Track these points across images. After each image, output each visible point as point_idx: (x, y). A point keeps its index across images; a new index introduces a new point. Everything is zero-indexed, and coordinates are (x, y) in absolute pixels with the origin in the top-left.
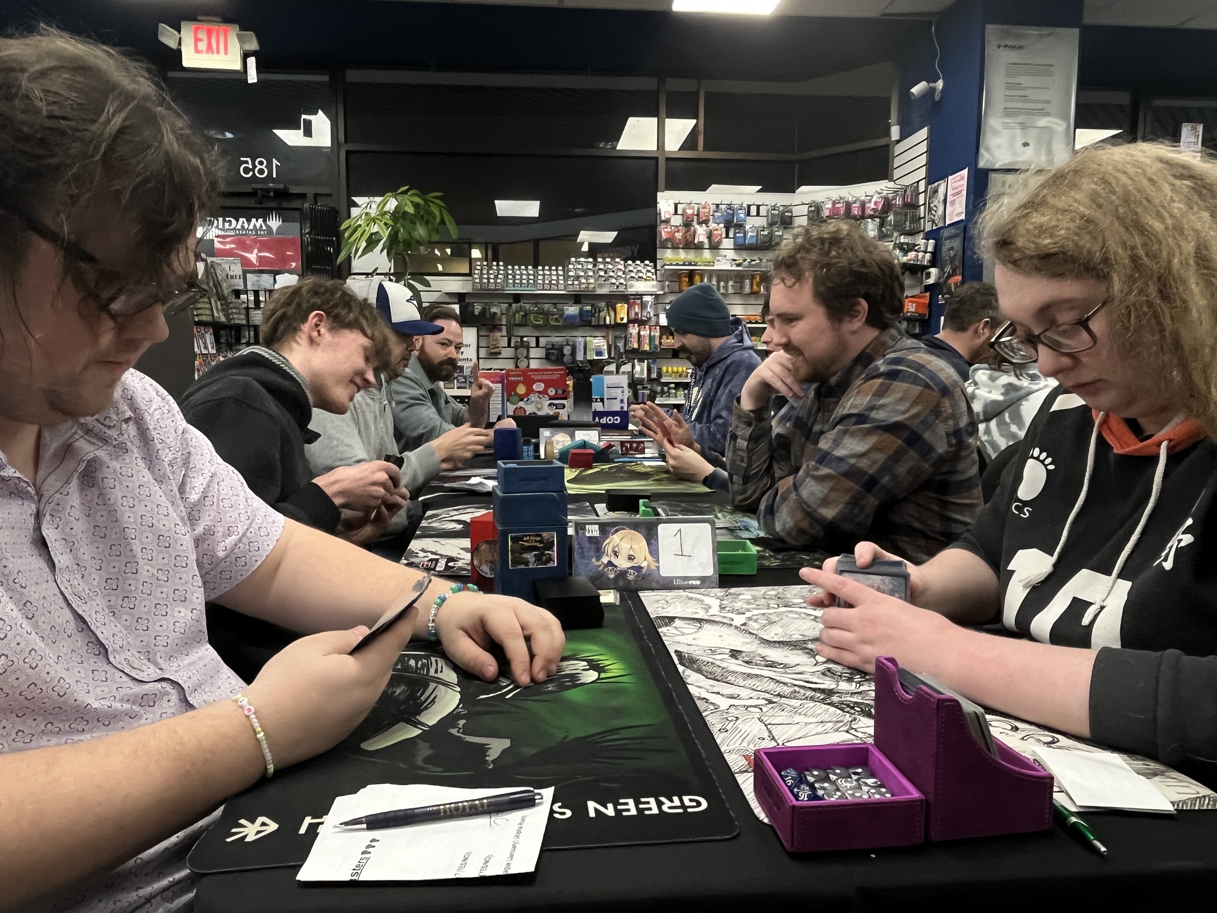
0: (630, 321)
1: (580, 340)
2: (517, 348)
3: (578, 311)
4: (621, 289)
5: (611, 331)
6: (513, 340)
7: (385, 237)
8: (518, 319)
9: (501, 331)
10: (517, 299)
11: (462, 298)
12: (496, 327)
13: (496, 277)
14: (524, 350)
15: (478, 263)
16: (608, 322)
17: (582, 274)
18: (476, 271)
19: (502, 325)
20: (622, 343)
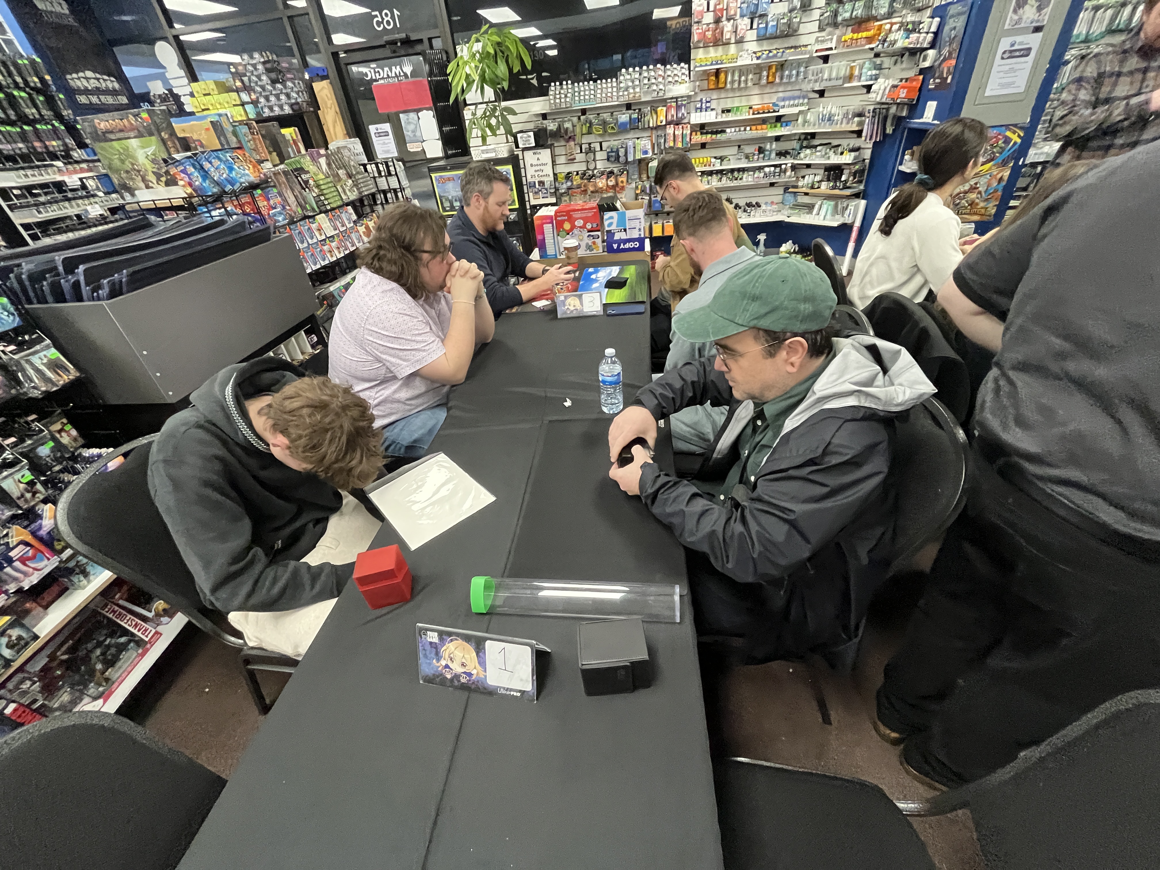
0: (669, 123)
1: (630, 143)
2: (587, 153)
3: (628, 119)
4: (661, 94)
5: (654, 132)
6: (584, 147)
7: (477, 78)
8: (585, 130)
9: (574, 140)
10: (584, 112)
11: (544, 116)
12: (571, 138)
13: (566, 96)
14: (592, 155)
15: (553, 84)
16: (651, 125)
17: (630, 84)
18: (551, 93)
19: (574, 135)
20: (663, 141)
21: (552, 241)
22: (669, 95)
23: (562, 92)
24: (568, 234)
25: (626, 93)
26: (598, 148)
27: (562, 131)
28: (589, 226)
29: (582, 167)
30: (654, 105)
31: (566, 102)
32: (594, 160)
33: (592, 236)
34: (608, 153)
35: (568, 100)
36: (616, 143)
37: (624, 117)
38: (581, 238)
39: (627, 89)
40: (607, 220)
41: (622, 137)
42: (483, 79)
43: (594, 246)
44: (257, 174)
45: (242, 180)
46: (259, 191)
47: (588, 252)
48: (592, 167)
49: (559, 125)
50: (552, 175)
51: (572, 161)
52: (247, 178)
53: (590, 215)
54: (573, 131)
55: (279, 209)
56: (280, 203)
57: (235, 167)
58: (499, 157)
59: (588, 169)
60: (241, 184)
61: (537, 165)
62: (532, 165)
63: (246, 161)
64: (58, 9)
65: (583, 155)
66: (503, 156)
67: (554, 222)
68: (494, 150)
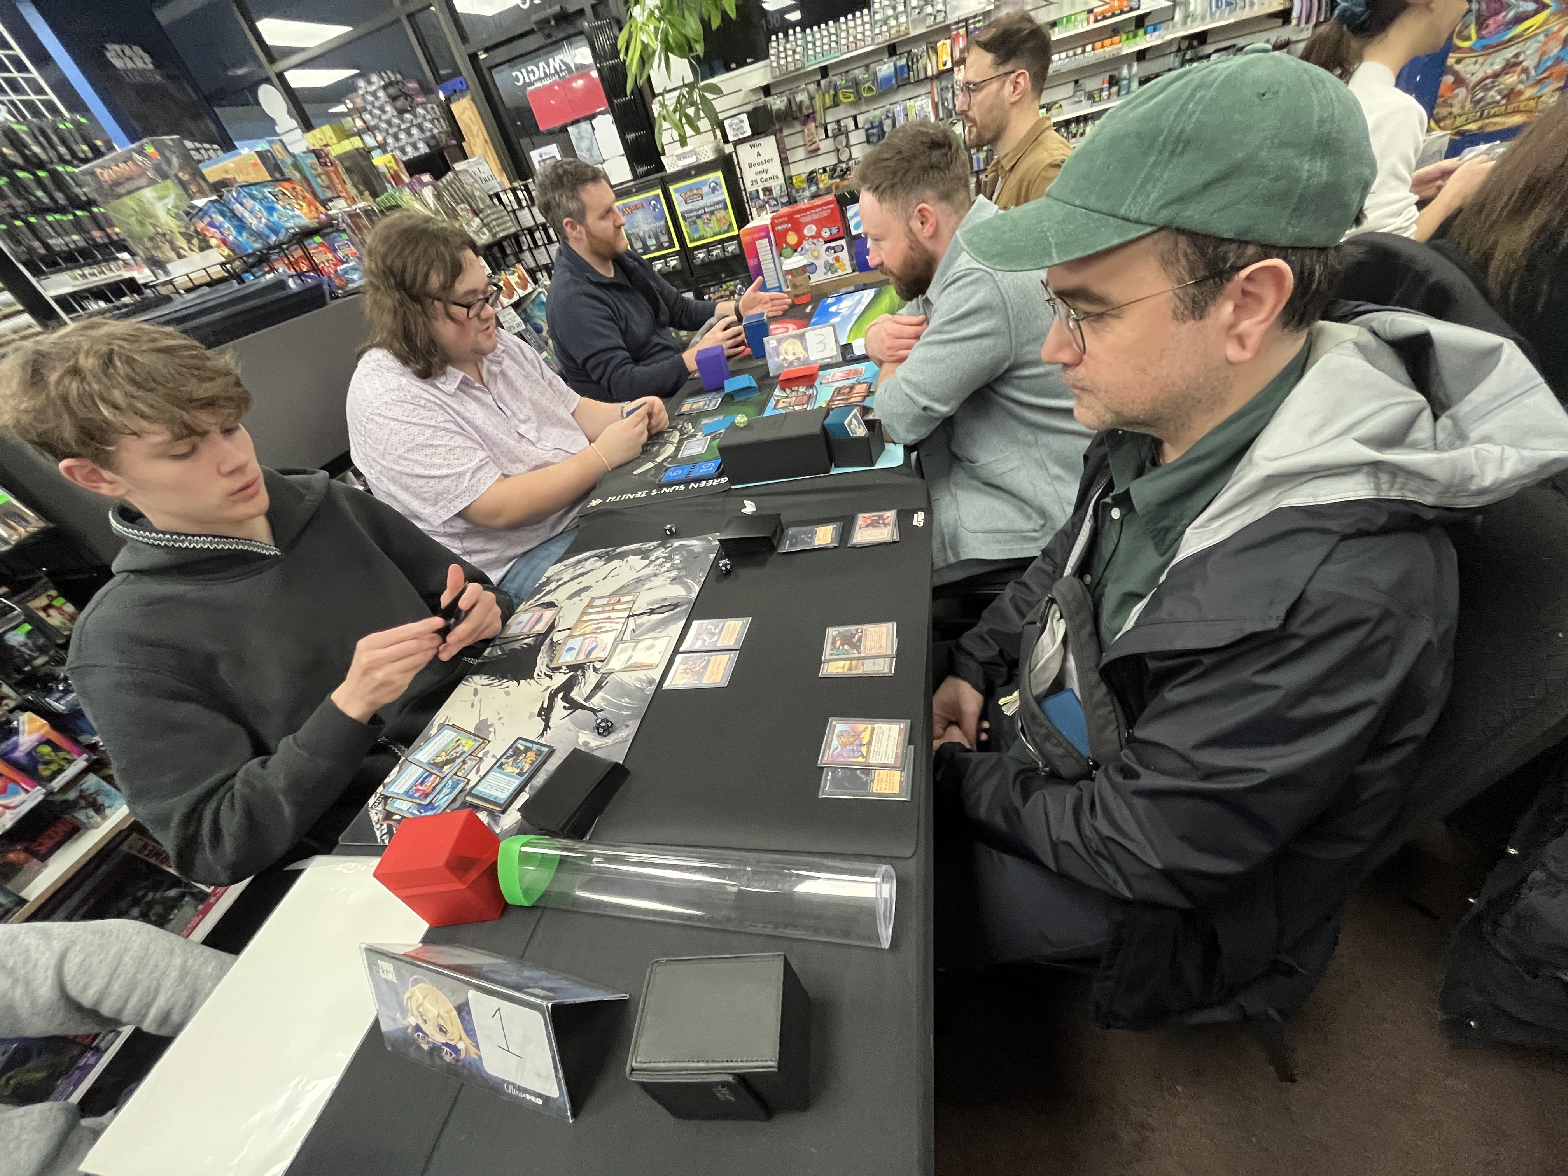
1: (898, 108)
2: (835, 137)
3: (893, 69)
4: (940, 18)
5: (936, 84)
6: (829, 127)
7: (657, 45)
8: (828, 102)
9: (815, 120)
10: (824, 71)
11: (766, 90)
12: (809, 117)
13: (794, 52)
14: (843, 138)
15: (774, 38)
16: (929, 73)
17: (890, 12)
18: (772, 51)
19: (814, 112)
20: (950, 95)
21: (772, 265)
22: (952, 18)
23: (788, 46)
24: (796, 251)
25: (885, 28)
26: (852, 126)
27: (794, 108)
28: (826, 232)
29: (829, 160)
30: (930, 39)
31: (795, 61)
32: (848, 146)
33: (833, 248)
34: (867, 130)
35: (797, 57)
36: (878, 112)
37: (886, 69)
38: (816, 254)
39: (885, 22)
40: (852, 218)
41: (886, 102)
42: (667, 48)
43: (837, 265)
44: (314, 214)
45: (289, 225)
46: (318, 239)
47: (830, 275)
48: (844, 157)
49: (789, 101)
50: (781, 176)
51: (814, 153)
52: (297, 221)
53: (825, 214)
54: (811, 106)
55: (351, 264)
56: (354, 255)
57: (279, 207)
58: (703, 161)
59: (840, 162)
60: (287, 229)
61: (759, 164)
62: (750, 166)
63: (296, 198)
64: (140, 65)
65: (831, 140)
66: (707, 159)
67: (772, 234)
68: (693, 152)
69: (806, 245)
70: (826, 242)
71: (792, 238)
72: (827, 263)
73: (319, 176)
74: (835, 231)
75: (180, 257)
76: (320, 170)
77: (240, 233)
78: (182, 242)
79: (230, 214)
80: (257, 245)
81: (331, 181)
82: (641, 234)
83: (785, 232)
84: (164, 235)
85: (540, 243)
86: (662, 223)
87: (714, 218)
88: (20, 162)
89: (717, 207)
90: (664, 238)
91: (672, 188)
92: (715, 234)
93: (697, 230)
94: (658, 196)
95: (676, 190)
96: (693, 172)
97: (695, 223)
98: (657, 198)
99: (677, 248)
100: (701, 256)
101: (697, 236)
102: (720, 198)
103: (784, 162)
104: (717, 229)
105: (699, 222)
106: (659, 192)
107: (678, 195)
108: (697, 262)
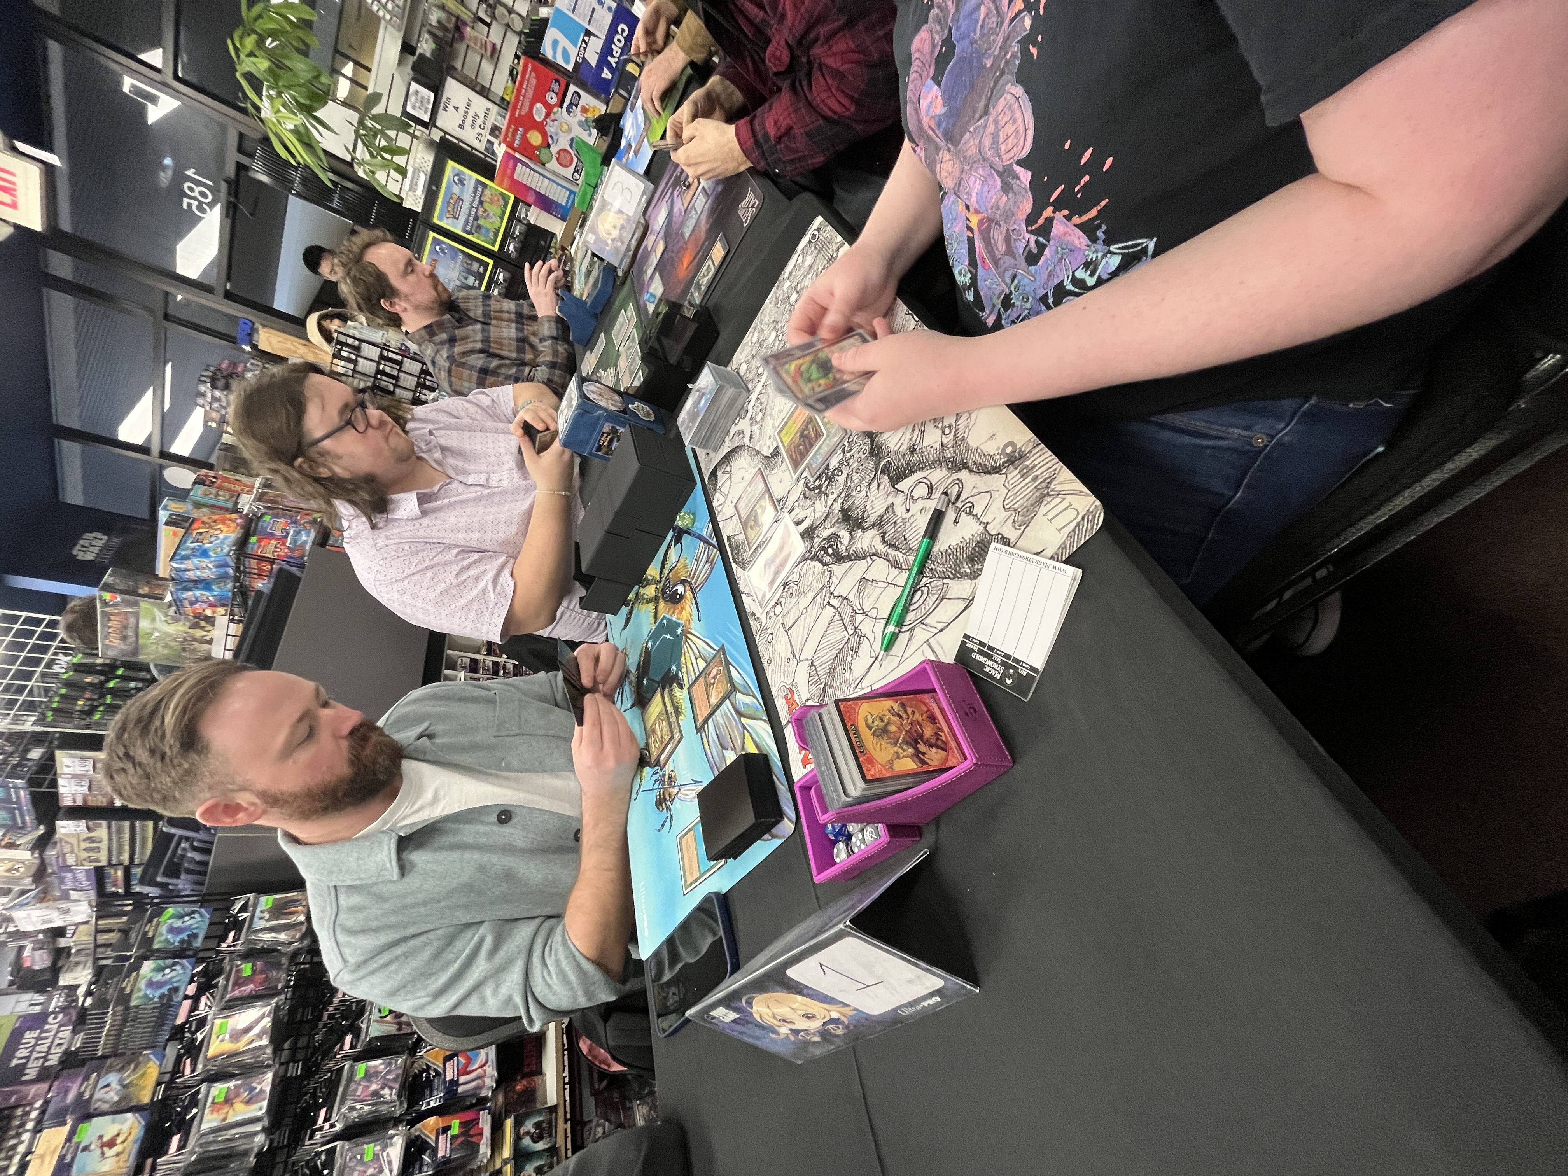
2: (493, 17)
6: (482, 14)
7: (300, 119)
9: (465, 24)
11: (407, 48)
12: (459, 26)
14: (501, 10)
19: (458, 18)
21: (546, 181)
24: (549, 146)
27: (440, 34)
28: (551, 98)
29: (512, 44)
32: (511, 11)
33: (571, 104)
38: (565, 127)
40: (554, 56)
42: (308, 110)
43: (590, 115)
44: (233, 525)
45: (225, 551)
46: (253, 540)
48: (518, 25)
49: (430, 32)
50: (490, 105)
51: (495, 53)
52: (228, 542)
53: (534, 82)
54: (450, 13)
55: (292, 532)
56: (287, 524)
57: (208, 545)
58: (429, 169)
59: (520, 33)
60: (228, 555)
61: (465, 117)
62: (461, 127)
63: (211, 527)
64: (100, 543)
65: (494, 25)
66: (430, 164)
67: (517, 155)
68: (416, 171)
69: (550, 129)
70: (561, 105)
71: (535, 138)
72: (581, 124)
73: (217, 495)
74: (556, 87)
75: (210, 642)
76: (213, 491)
77: (211, 590)
78: (198, 633)
79: (191, 585)
80: (230, 586)
81: (229, 490)
82: (458, 283)
83: (524, 139)
84: (185, 640)
85: (395, 373)
86: (461, 256)
87: (486, 205)
88: (102, 678)
89: (478, 193)
90: (475, 266)
91: (436, 220)
92: (502, 218)
93: (488, 230)
94: (434, 238)
95: (440, 219)
96: (434, 188)
97: (479, 227)
98: (436, 242)
99: (491, 262)
100: (511, 248)
101: (492, 235)
102: (473, 182)
103: (484, 92)
104: (499, 212)
105: (481, 222)
106: (432, 234)
107: (445, 220)
108: (514, 255)
